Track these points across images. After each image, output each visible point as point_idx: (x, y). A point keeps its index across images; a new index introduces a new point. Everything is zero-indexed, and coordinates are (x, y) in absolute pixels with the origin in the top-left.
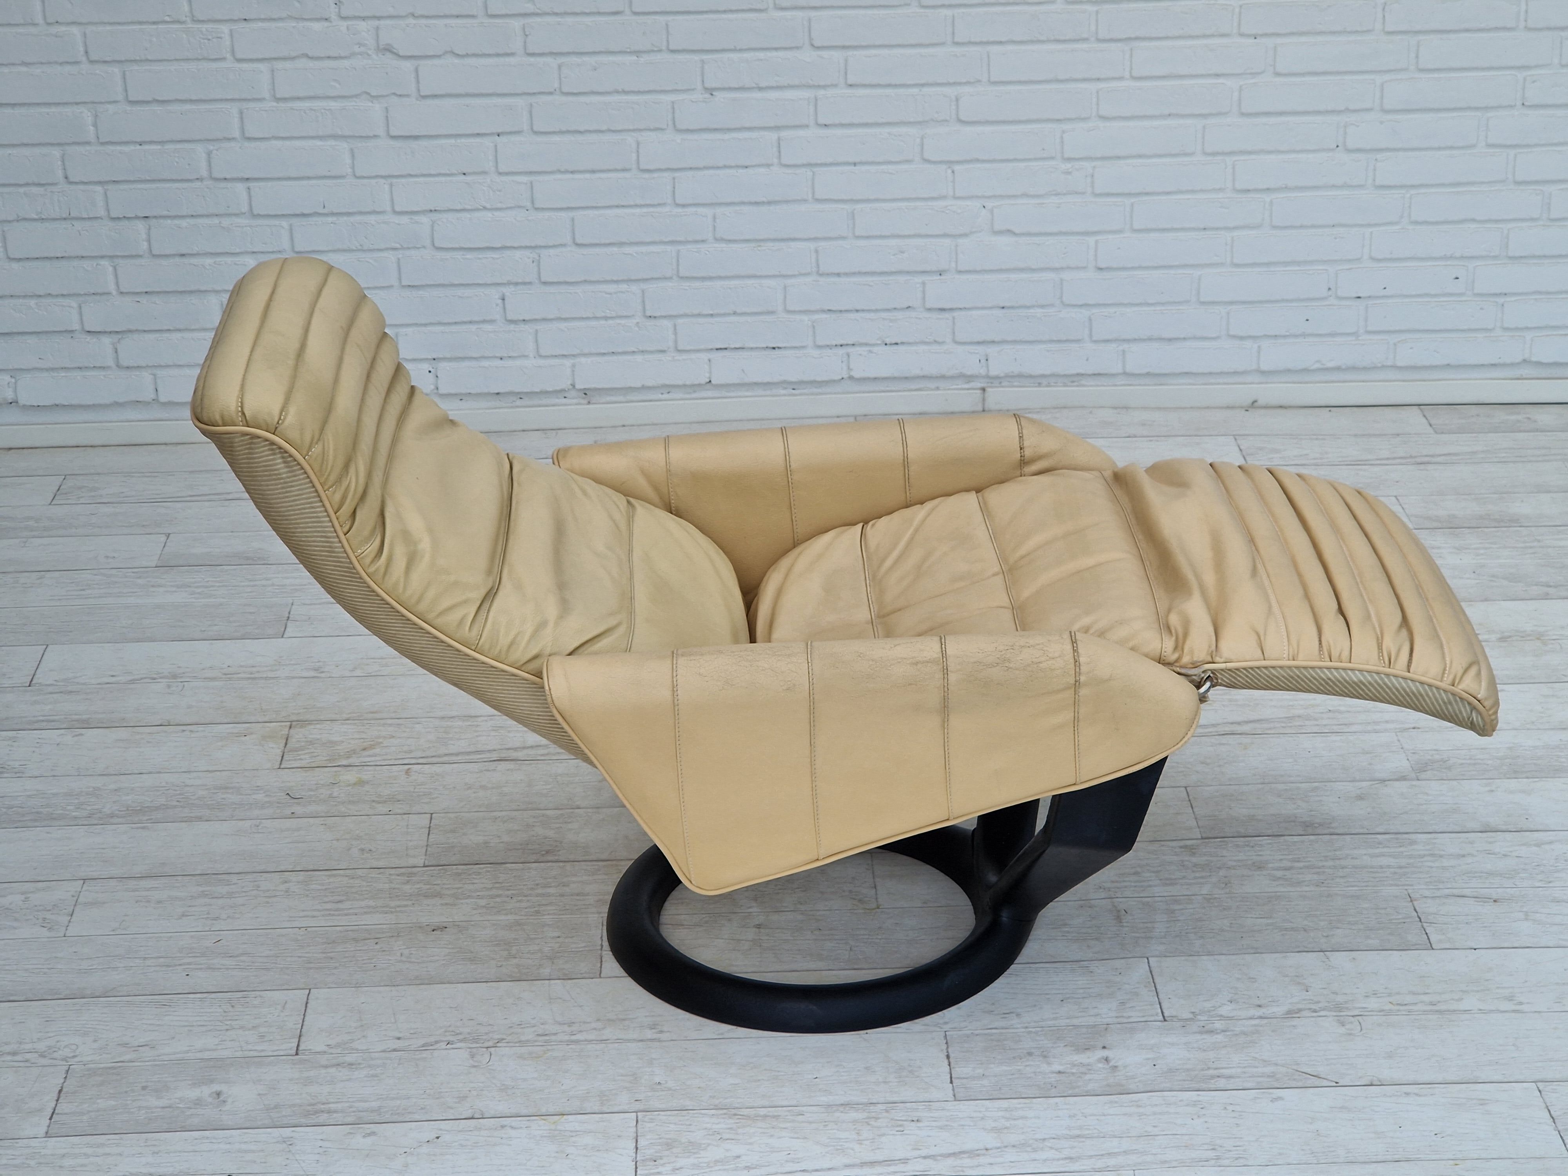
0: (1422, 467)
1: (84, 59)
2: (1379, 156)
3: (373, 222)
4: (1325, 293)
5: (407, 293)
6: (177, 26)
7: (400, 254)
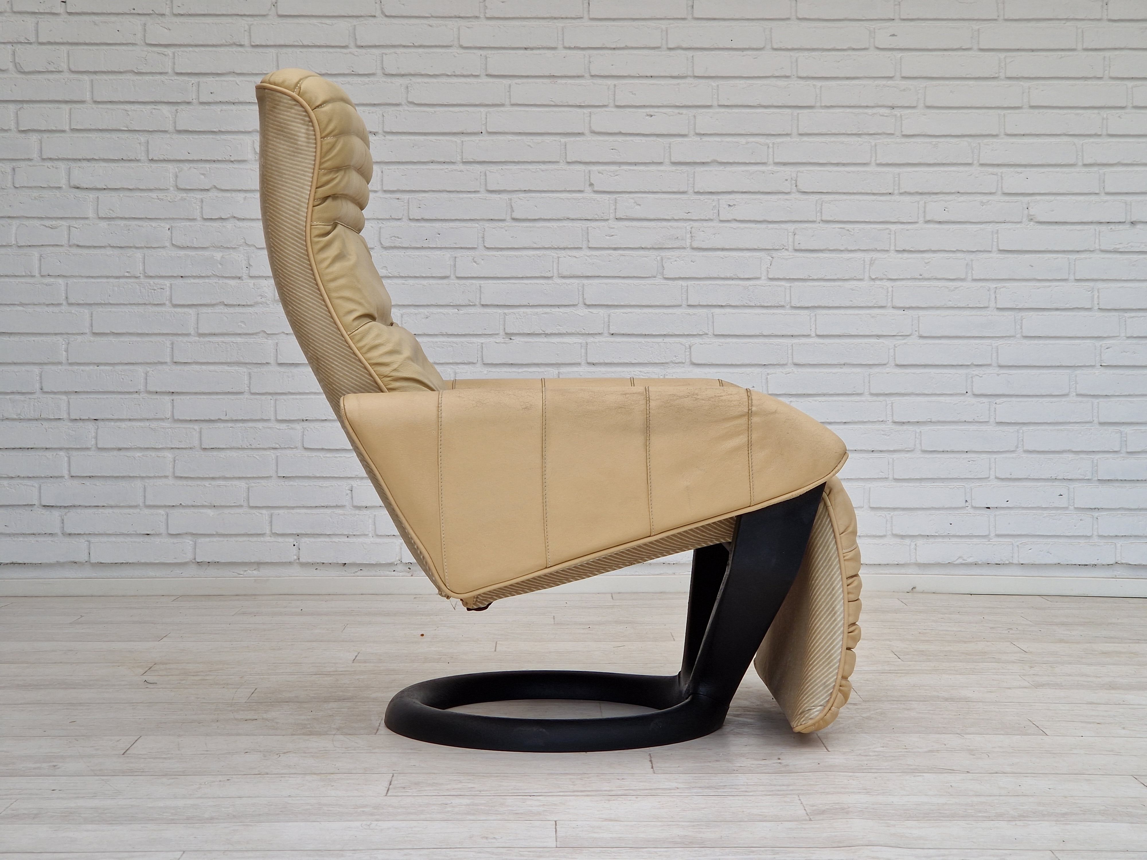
1: (64, 303)
2: (998, 401)
3: (261, 428)
4: (963, 504)
5: (282, 482)
6: (133, 280)
7: (278, 453)
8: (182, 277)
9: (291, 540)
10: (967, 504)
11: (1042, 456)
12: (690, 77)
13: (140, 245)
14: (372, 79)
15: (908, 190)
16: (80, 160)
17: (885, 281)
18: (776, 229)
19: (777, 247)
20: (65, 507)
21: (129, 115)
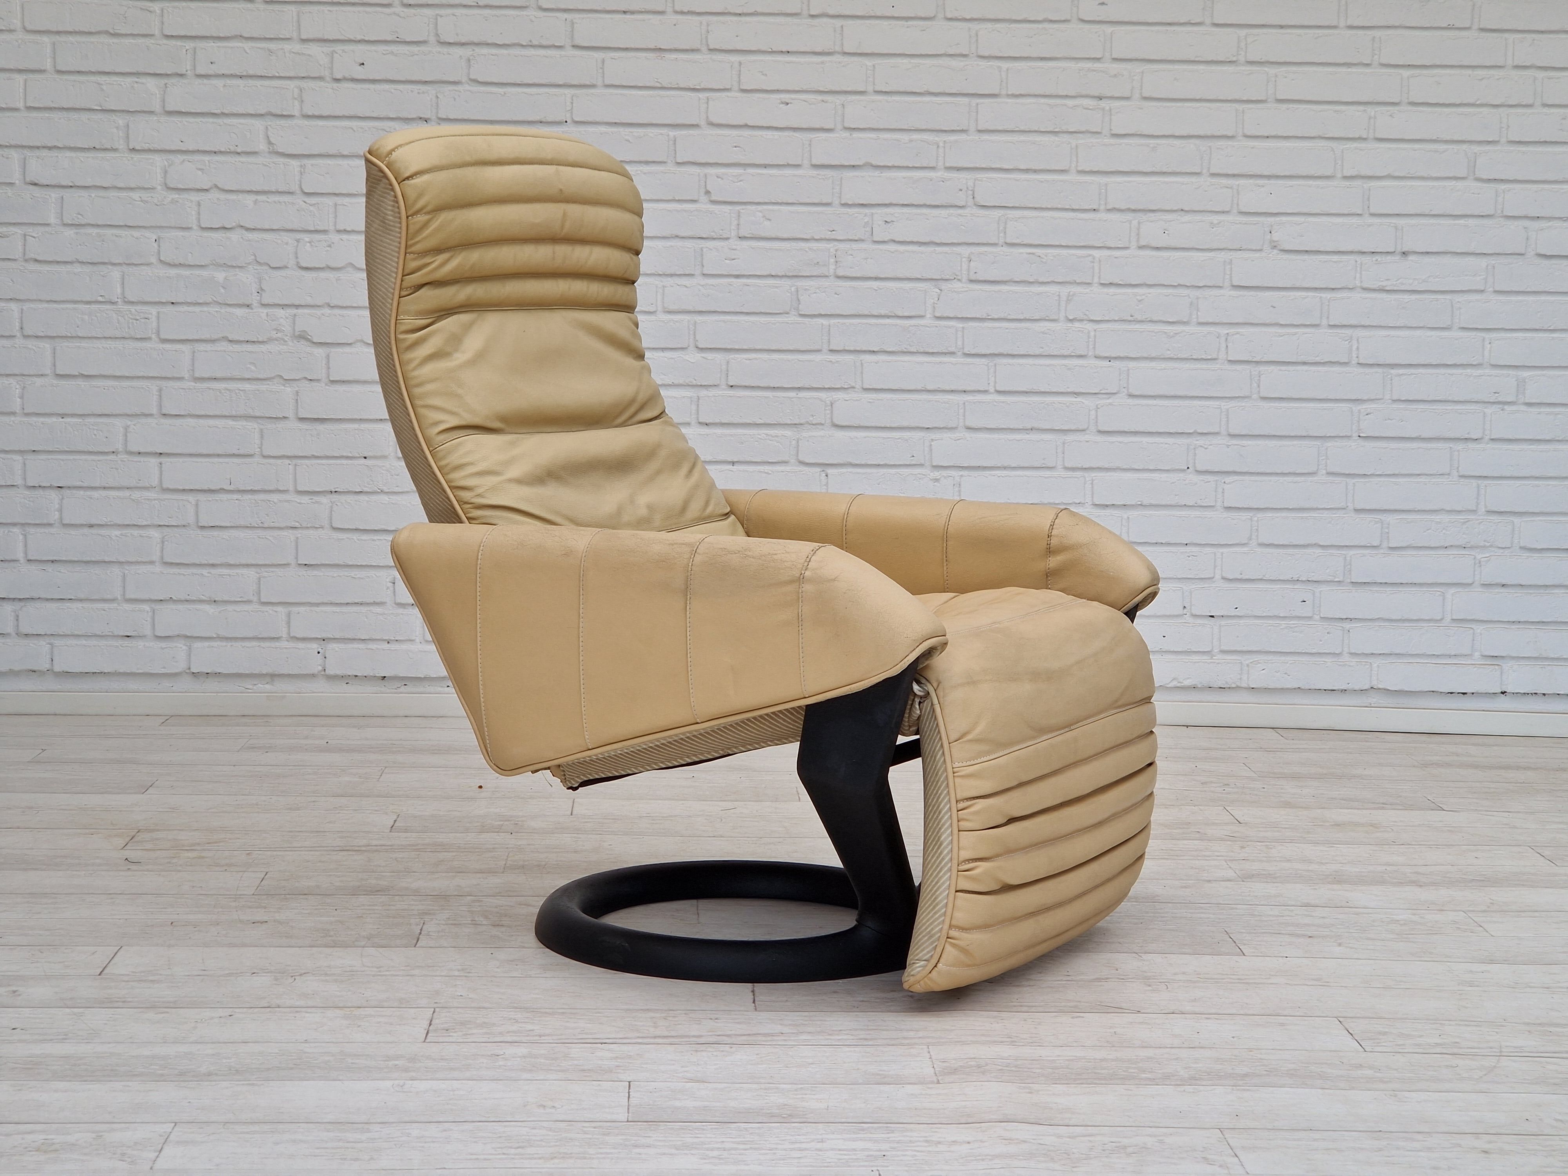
1: (18, 334)
2: (1228, 479)
3: (276, 501)
4: (1180, 611)
5: (303, 571)
6: (108, 307)
7: (298, 533)
8: (173, 303)
9: (315, 646)
10: (1185, 610)
11: (1281, 551)
12: (839, 53)
13: (117, 261)
14: (423, 48)
15: (1117, 207)
16: (38, 148)
17: (1085, 322)
18: (946, 253)
19: (948, 277)
20: (20, 600)
21: (102, 90)
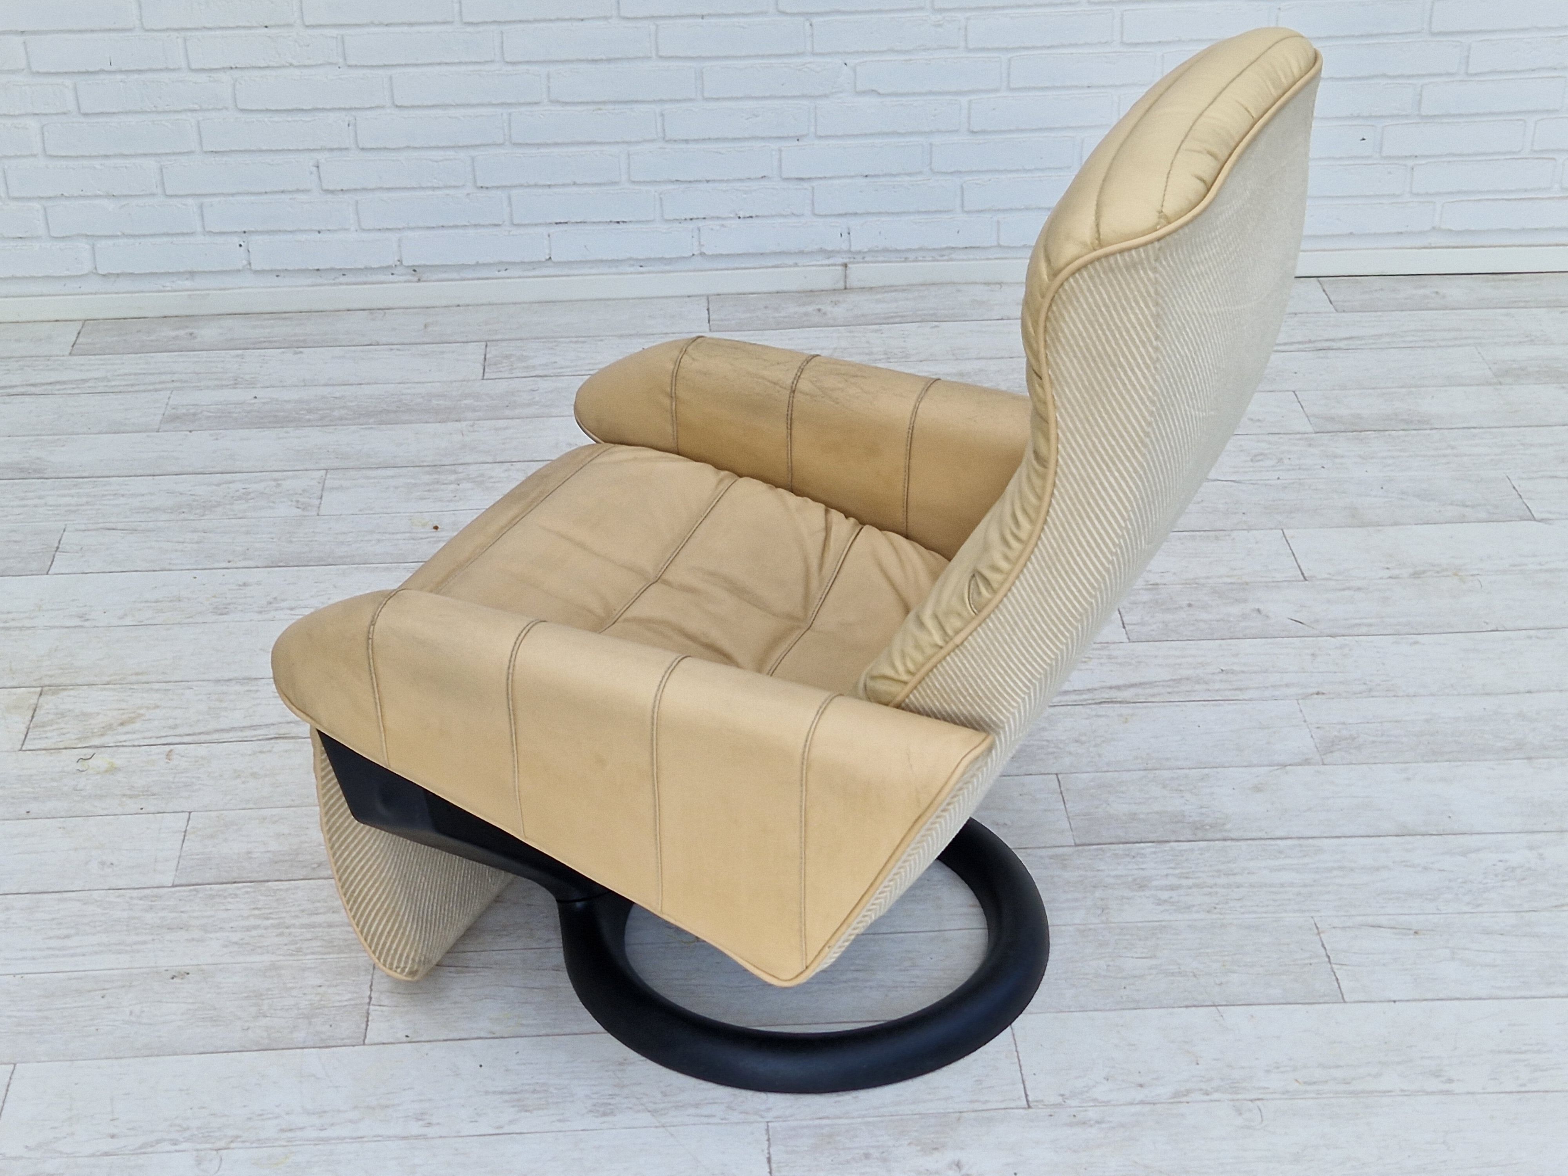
0: (1321, 353)
3: (167, 80)
5: (210, 159)
7: (199, 116)
9: (236, 240)
